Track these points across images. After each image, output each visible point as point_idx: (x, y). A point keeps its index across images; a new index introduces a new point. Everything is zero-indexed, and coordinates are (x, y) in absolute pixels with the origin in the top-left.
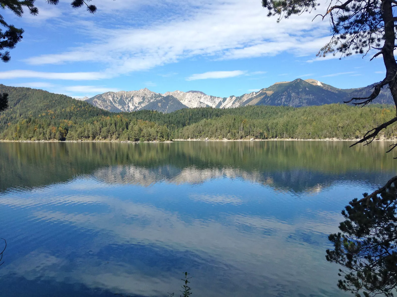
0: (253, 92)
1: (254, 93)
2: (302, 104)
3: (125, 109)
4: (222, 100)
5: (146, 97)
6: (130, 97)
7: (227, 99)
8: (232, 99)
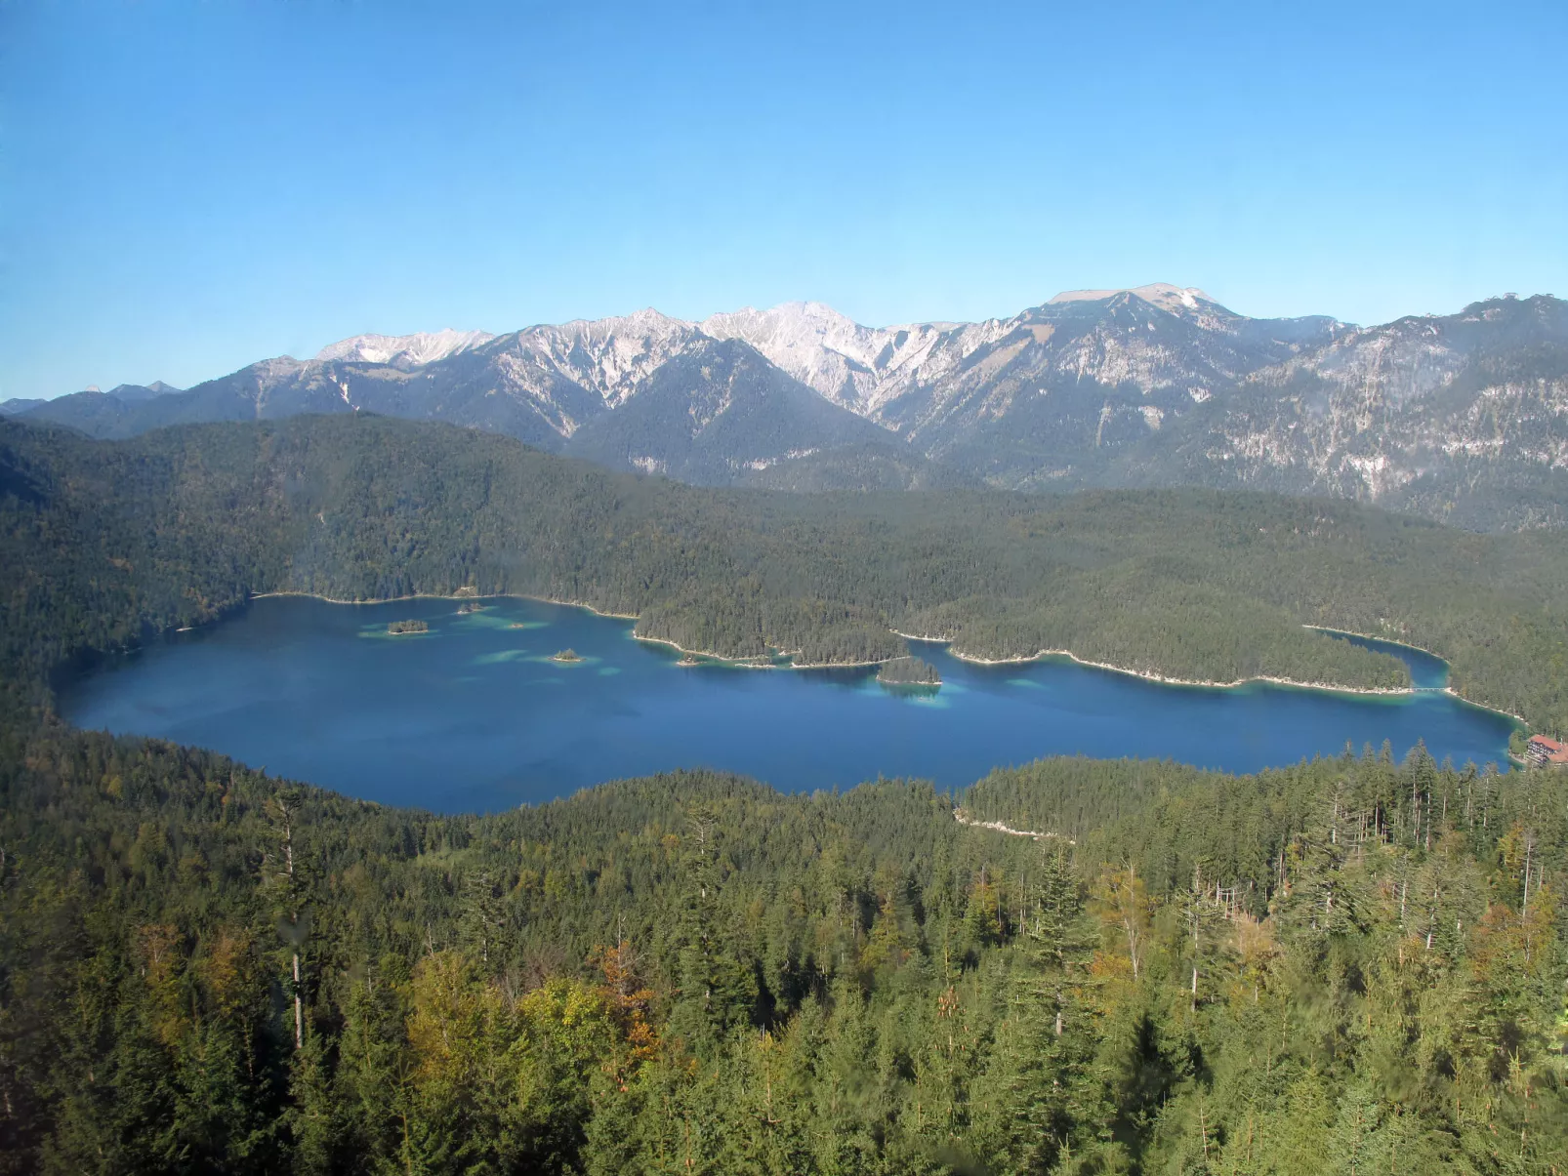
0: (992, 321)
1: (996, 323)
2: (1135, 374)
3: (592, 382)
4: (893, 339)
5: (653, 339)
6: (604, 338)
7: (911, 337)
8: (924, 336)
